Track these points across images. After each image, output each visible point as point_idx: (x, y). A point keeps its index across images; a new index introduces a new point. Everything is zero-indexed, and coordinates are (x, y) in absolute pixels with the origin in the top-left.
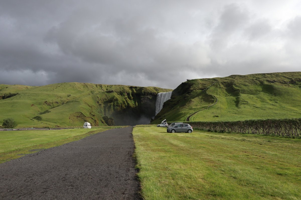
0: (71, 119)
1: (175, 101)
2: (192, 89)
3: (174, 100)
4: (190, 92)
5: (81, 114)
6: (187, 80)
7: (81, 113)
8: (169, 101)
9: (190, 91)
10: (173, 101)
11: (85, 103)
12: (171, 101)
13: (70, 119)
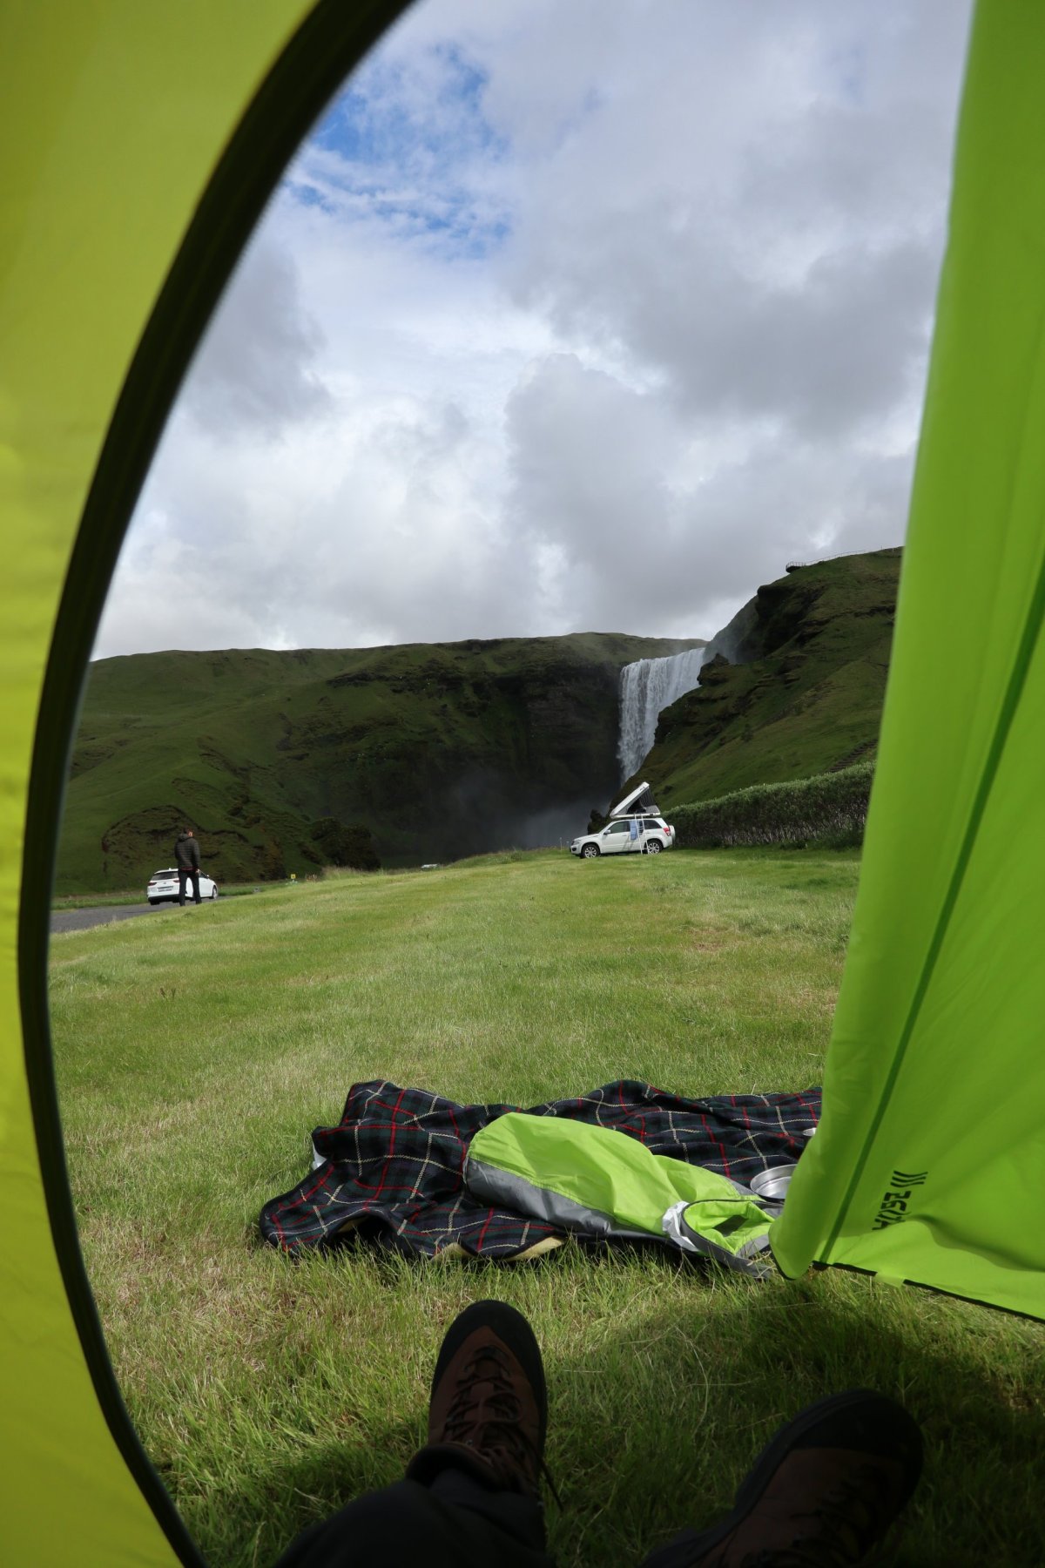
0: (116, 852)
1: (723, 698)
2: (818, 614)
3: (719, 691)
4: (813, 635)
5: (176, 815)
6: (790, 569)
7: (178, 811)
8: (690, 699)
9: (809, 630)
10: (715, 701)
11: (203, 751)
12: (701, 701)
13: (113, 848)
